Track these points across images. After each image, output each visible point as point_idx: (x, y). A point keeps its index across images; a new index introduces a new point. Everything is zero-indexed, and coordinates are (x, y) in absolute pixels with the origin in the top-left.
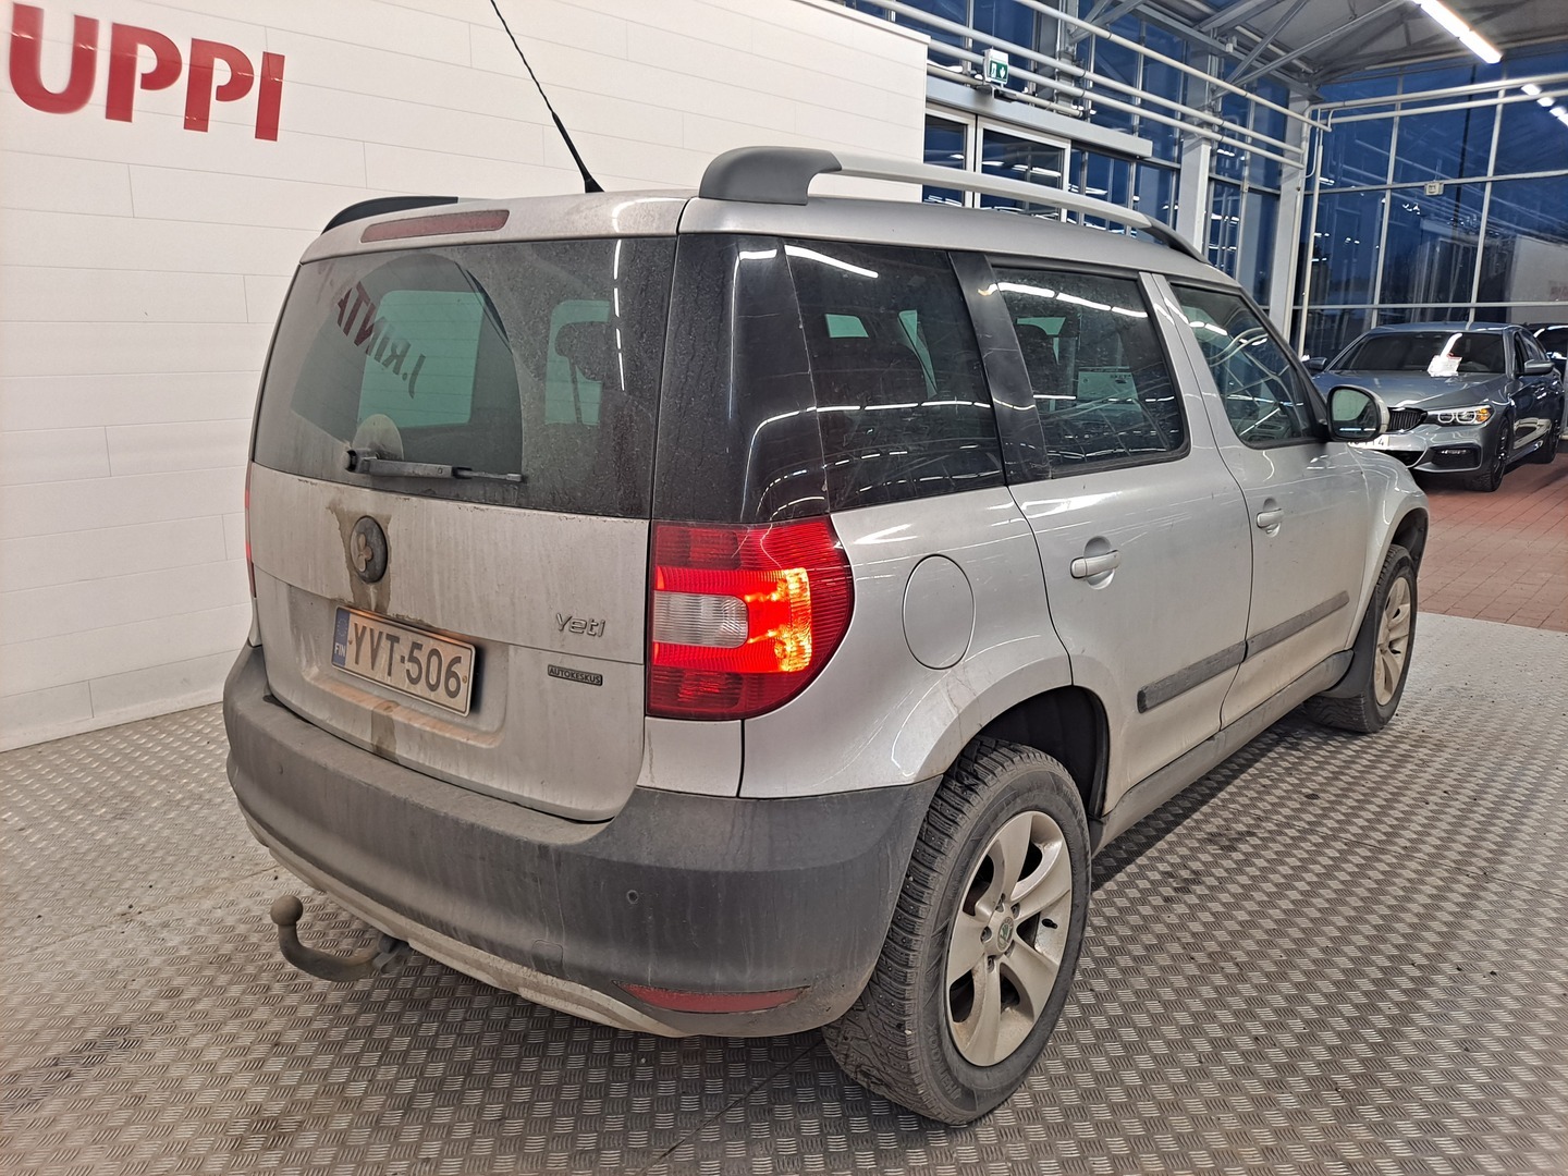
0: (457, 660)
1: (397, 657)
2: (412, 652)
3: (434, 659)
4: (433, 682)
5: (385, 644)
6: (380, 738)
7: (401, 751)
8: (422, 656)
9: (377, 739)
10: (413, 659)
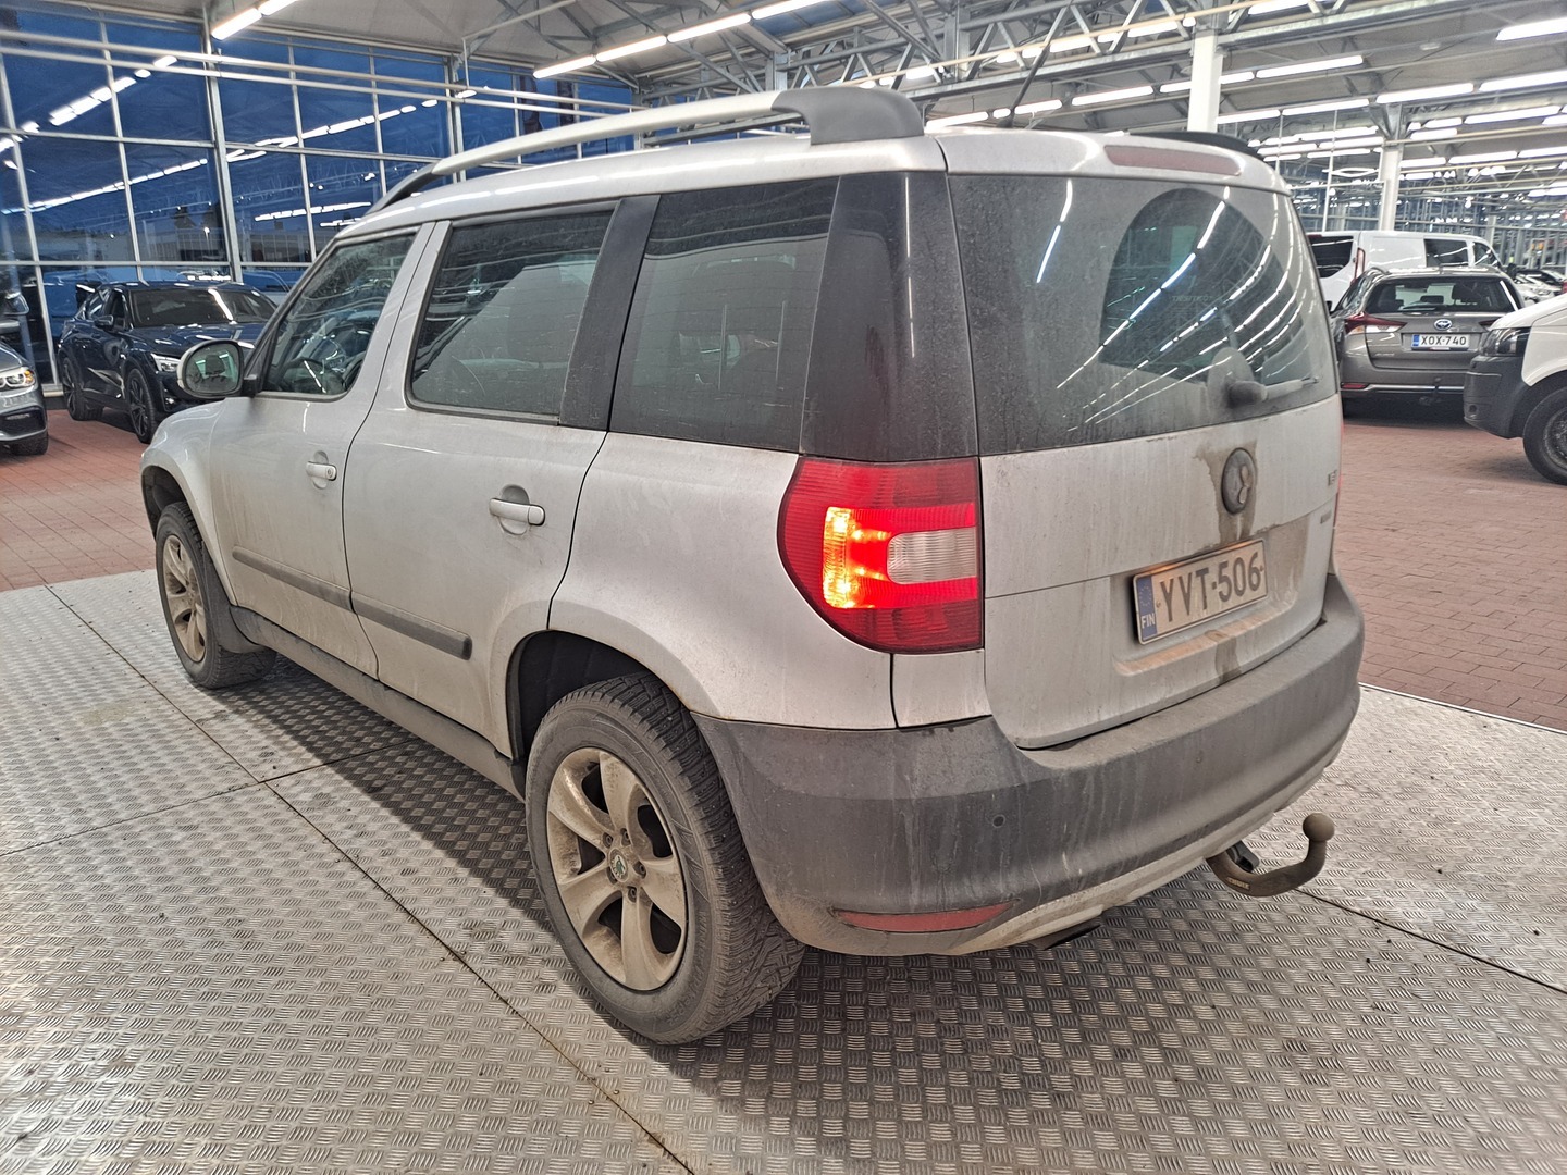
0: (1255, 555)
1: (1208, 586)
2: (1220, 572)
3: (1239, 567)
4: (1240, 588)
5: (1196, 582)
6: (1224, 666)
7: (1243, 660)
8: (1228, 572)
9: (1221, 669)
10: (1222, 579)
